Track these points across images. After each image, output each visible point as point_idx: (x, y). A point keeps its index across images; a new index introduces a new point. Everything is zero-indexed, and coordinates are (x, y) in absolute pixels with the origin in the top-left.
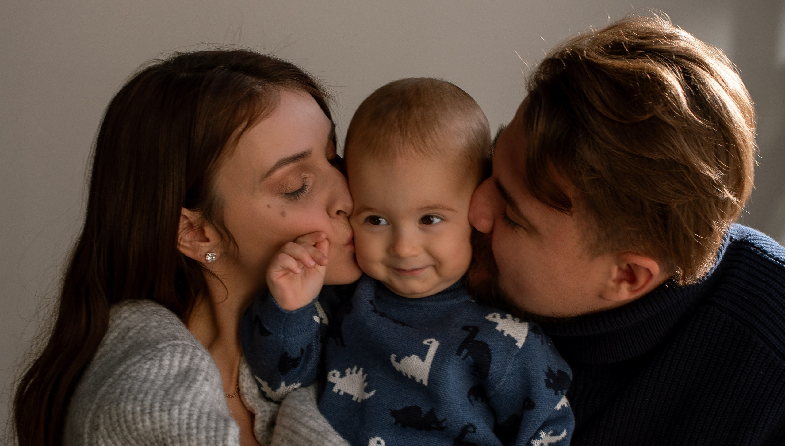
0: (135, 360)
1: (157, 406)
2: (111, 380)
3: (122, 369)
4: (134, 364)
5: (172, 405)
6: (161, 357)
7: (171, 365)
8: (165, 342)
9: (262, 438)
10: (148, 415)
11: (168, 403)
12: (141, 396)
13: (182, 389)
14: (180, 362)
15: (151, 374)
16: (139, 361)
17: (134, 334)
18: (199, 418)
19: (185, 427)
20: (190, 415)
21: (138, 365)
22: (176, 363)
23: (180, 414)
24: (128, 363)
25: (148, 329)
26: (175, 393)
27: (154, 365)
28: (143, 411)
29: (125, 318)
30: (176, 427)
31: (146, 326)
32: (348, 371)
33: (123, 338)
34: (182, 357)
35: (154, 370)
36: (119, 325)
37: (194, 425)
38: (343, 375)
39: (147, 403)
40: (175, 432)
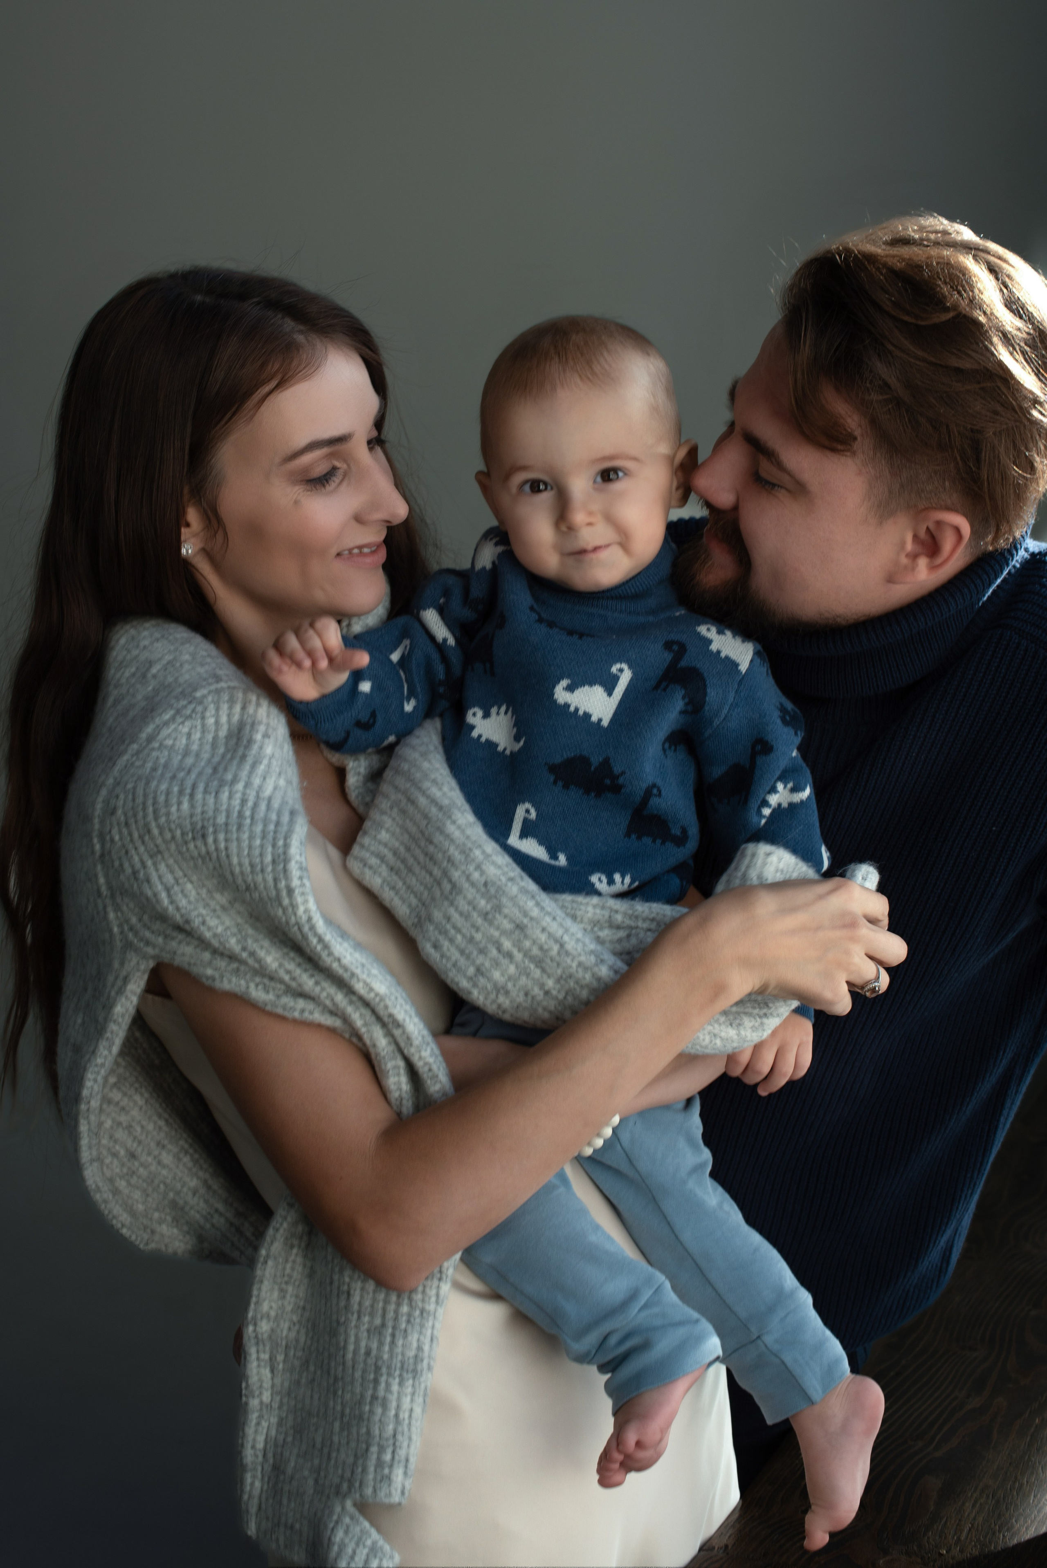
0: (166, 716)
1: (201, 787)
2: (135, 746)
3: (150, 729)
4: (166, 724)
5: (221, 786)
6: (202, 713)
7: (217, 723)
8: (204, 687)
9: (357, 797)
10: (187, 797)
11: (215, 783)
12: (182, 774)
13: (235, 762)
14: (229, 716)
15: (193, 743)
16: (173, 719)
17: (158, 671)
18: (256, 805)
19: (235, 814)
20: (244, 801)
21: (172, 727)
22: (224, 719)
23: (230, 797)
24: (157, 721)
25: (178, 664)
26: (226, 769)
27: (196, 727)
28: (181, 792)
29: (145, 647)
30: (224, 814)
31: (175, 659)
32: (494, 710)
33: (144, 676)
34: (230, 708)
35: (197, 735)
36: (137, 657)
37: (248, 813)
38: (486, 715)
39: (189, 783)
40: (221, 819)
